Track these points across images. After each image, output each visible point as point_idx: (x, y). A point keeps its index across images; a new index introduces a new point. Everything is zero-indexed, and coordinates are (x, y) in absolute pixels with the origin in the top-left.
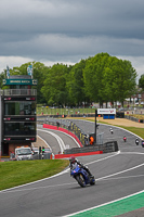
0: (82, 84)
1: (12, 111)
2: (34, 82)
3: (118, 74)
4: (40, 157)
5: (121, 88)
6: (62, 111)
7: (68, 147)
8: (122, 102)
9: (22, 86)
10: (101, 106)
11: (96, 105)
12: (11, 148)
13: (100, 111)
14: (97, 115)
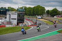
0: (34, 11)
1: (20, 16)
2: (24, 10)
3: (42, 10)
4: (25, 26)
5: (42, 13)
6: (30, 17)
7: (31, 24)
8: (42, 15)
9: (22, 11)
10: (38, 16)
11: (37, 16)
12: (19, 24)
13: (38, 17)
14: (37, 18)
